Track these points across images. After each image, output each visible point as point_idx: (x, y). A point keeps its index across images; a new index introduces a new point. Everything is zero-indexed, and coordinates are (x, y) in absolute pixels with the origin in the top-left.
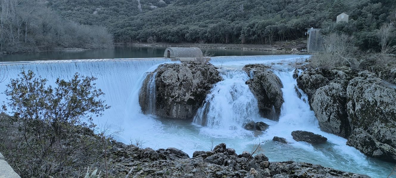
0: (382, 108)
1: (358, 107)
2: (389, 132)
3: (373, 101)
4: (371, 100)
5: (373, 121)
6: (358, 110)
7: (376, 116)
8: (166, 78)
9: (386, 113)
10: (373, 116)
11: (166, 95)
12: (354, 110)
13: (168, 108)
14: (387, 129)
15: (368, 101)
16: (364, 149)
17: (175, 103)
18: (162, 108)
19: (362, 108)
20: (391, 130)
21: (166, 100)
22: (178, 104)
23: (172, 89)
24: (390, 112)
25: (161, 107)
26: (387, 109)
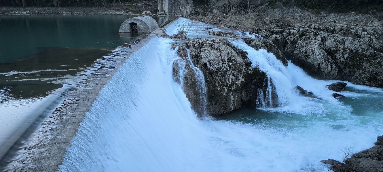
0: (364, 53)
1: (346, 56)
2: (375, 68)
3: (355, 49)
4: (353, 48)
5: (362, 63)
6: (347, 57)
7: (362, 59)
8: (212, 62)
9: (368, 56)
10: (360, 59)
11: (217, 85)
12: (344, 58)
13: (224, 100)
14: (373, 66)
15: (351, 50)
16: (372, 83)
17: (231, 93)
18: (216, 104)
19: (349, 56)
20: (375, 67)
21: (220, 91)
22: (234, 92)
23: (224, 75)
24: (370, 54)
25: (214, 103)
26: (368, 53)
